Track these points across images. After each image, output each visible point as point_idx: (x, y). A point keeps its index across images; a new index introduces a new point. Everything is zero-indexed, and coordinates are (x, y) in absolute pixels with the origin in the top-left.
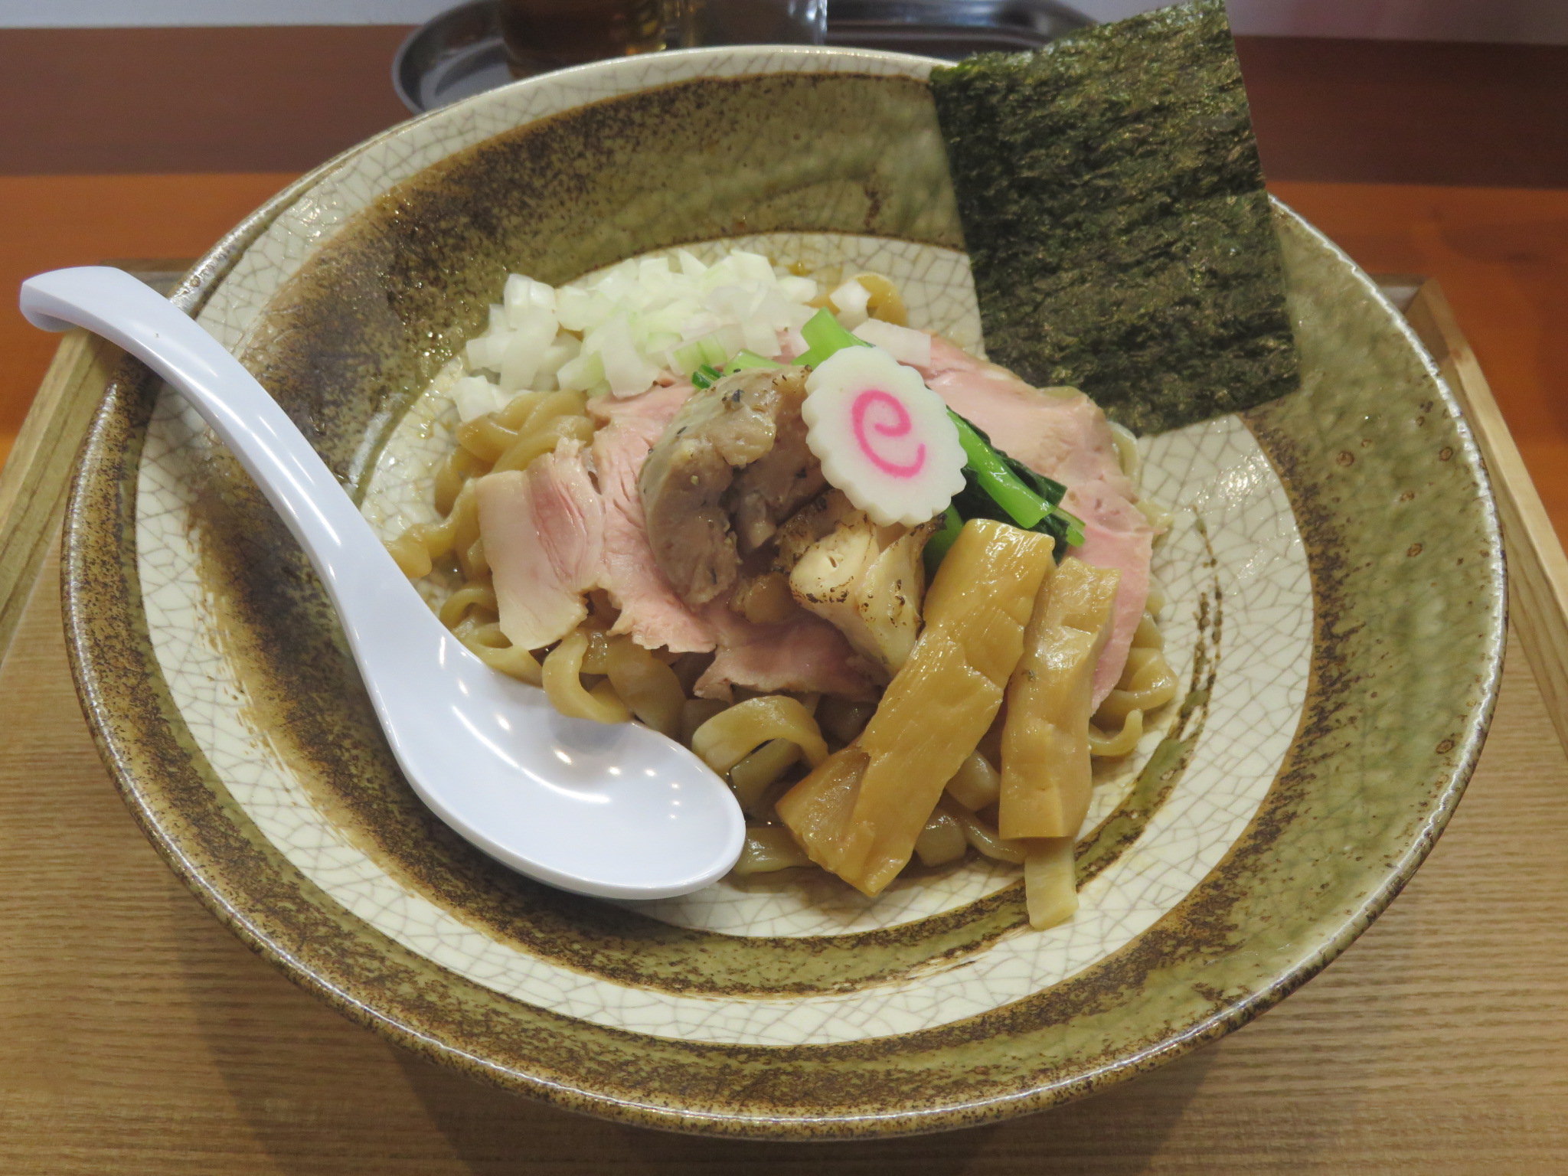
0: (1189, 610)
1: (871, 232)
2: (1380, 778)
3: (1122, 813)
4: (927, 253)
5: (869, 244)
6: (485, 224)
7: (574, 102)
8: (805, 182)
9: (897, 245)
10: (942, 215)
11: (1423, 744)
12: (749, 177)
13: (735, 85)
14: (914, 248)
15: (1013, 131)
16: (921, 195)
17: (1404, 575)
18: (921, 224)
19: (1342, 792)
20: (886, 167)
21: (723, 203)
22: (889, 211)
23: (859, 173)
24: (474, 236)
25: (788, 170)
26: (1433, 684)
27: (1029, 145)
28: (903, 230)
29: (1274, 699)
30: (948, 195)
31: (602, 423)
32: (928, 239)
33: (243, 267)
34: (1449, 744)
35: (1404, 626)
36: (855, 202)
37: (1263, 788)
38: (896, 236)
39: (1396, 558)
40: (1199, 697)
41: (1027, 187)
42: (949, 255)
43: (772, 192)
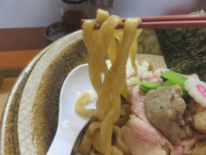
1: (144, 53)
4: (154, 56)
5: (144, 55)
6: (79, 56)
9: (149, 55)
14: (152, 56)
15: (169, 34)
16: (152, 47)
18: (152, 51)
20: (145, 42)
22: (147, 49)
23: (141, 43)
24: (78, 58)
27: (172, 36)
28: (150, 52)
32: (154, 54)
33: (35, 68)
36: (141, 48)
38: (148, 53)
41: (173, 43)
42: (158, 56)
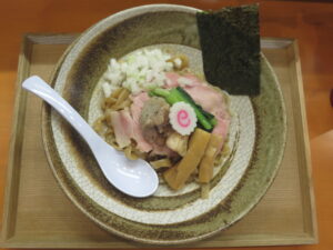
0: (234, 133)
1: (183, 44)
2: (257, 183)
3: (218, 175)
4: (194, 50)
5: (182, 46)
6: (105, 48)
7: (122, 19)
8: (170, 33)
9: (188, 48)
10: (197, 42)
11: (265, 178)
12: (158, 32)
13: (155, 13)
16: (193, 37)
17: (269, 141)
18: (193, 43)
19: (251, 183)
20: (186, 31)
21: (153, 37)
22: (186, 40)
23: (181, 32)
24: (103, 51)
25: (166, 31)
26: (269, 166)
28: (189, 44)
29: (245, 158)
30: (198, 38)
31: (132, 102)
32: (194, 47)
34: (268, 180)
35: (267, 151)
36: (180, 38)
37: (240, 177)
39: (269, 137)
40: (233, 153)
43: (163, 35)
